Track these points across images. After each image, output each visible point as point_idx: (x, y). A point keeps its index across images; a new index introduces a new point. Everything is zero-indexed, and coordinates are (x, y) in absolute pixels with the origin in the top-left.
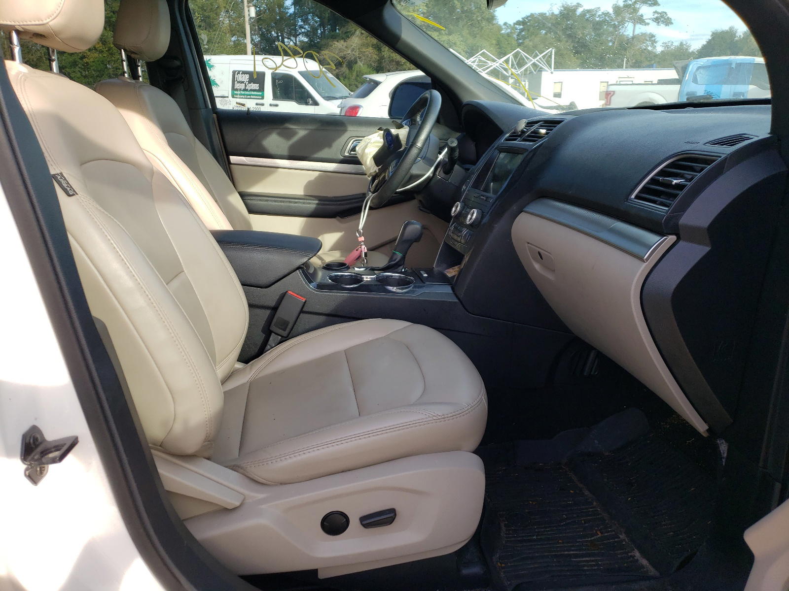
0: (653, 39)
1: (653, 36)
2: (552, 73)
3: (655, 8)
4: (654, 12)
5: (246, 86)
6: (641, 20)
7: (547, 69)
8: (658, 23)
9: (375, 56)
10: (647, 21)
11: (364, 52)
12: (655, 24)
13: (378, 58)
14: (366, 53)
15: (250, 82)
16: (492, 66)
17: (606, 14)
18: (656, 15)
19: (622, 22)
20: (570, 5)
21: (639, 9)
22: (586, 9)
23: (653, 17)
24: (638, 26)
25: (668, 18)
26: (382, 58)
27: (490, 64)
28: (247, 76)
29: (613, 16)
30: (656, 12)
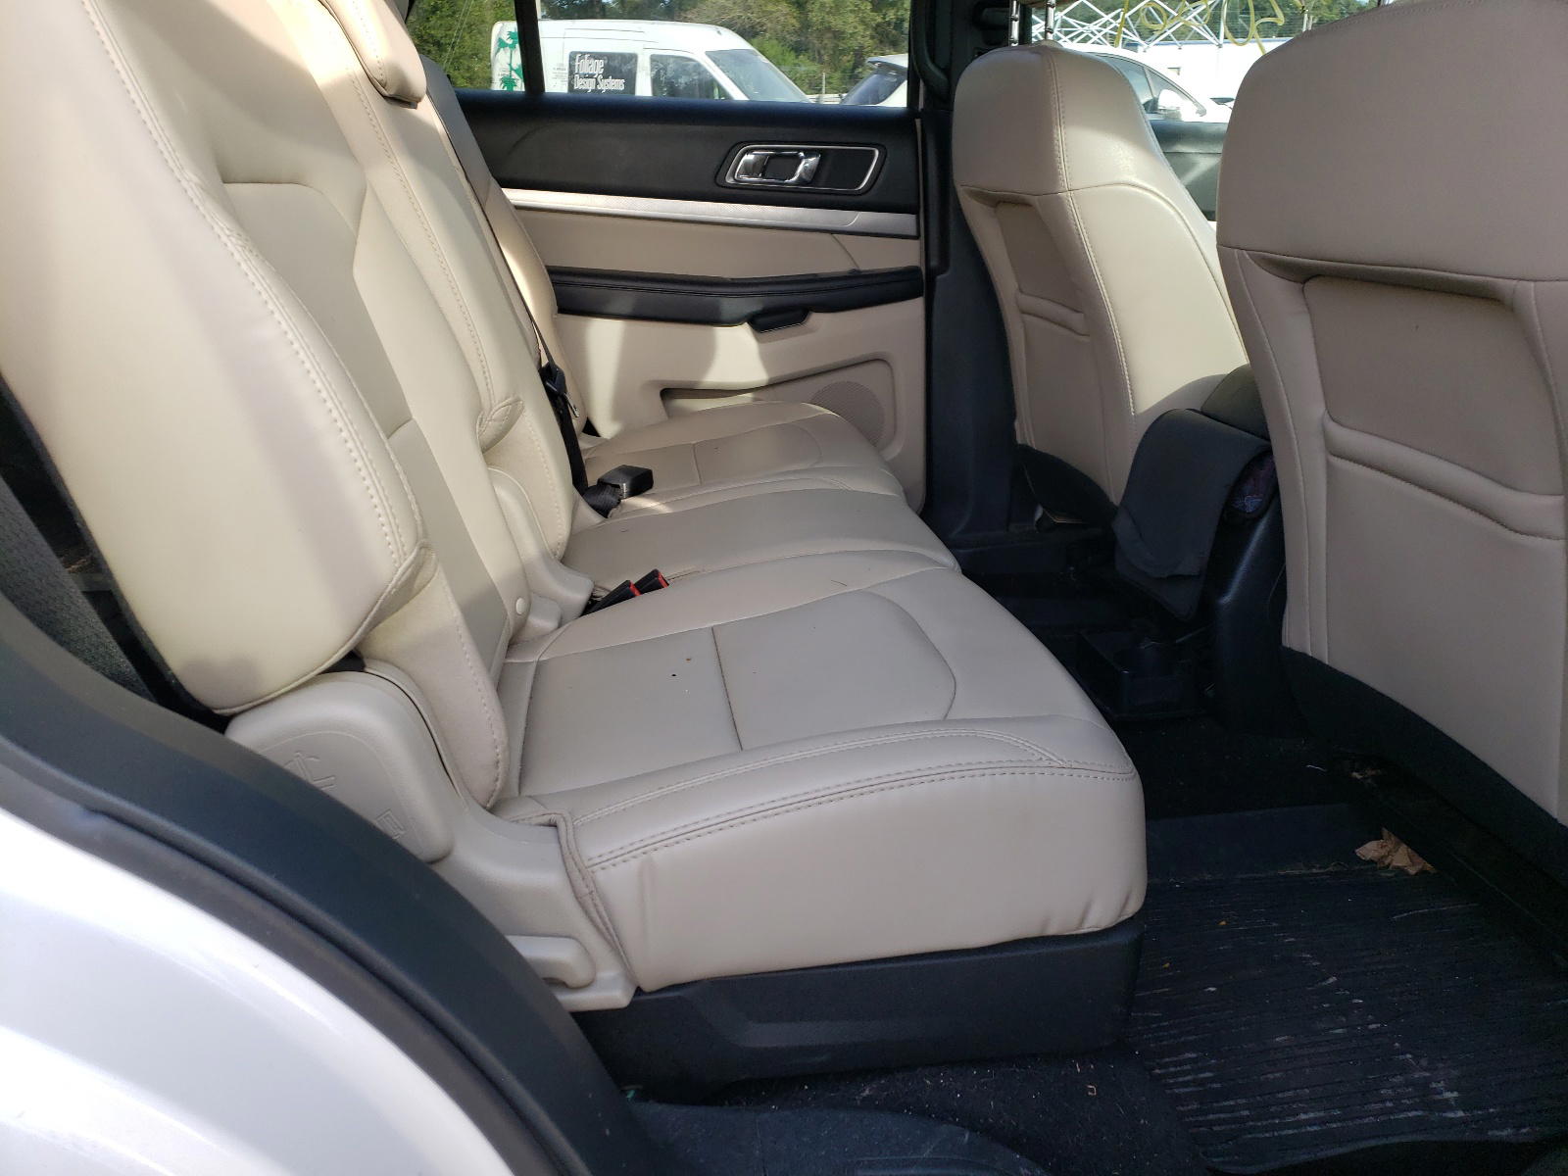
2: (1220, 46)
5: (597, 83)
7: (1211, 39)
9: (794, 21)
11: (771, 13)
13: (798, 25)
14: (775, 15)
15: (605, 77)
16: (1082, 33)
26: (806, 25)
27: (1080, 29)
28: (601, 63)
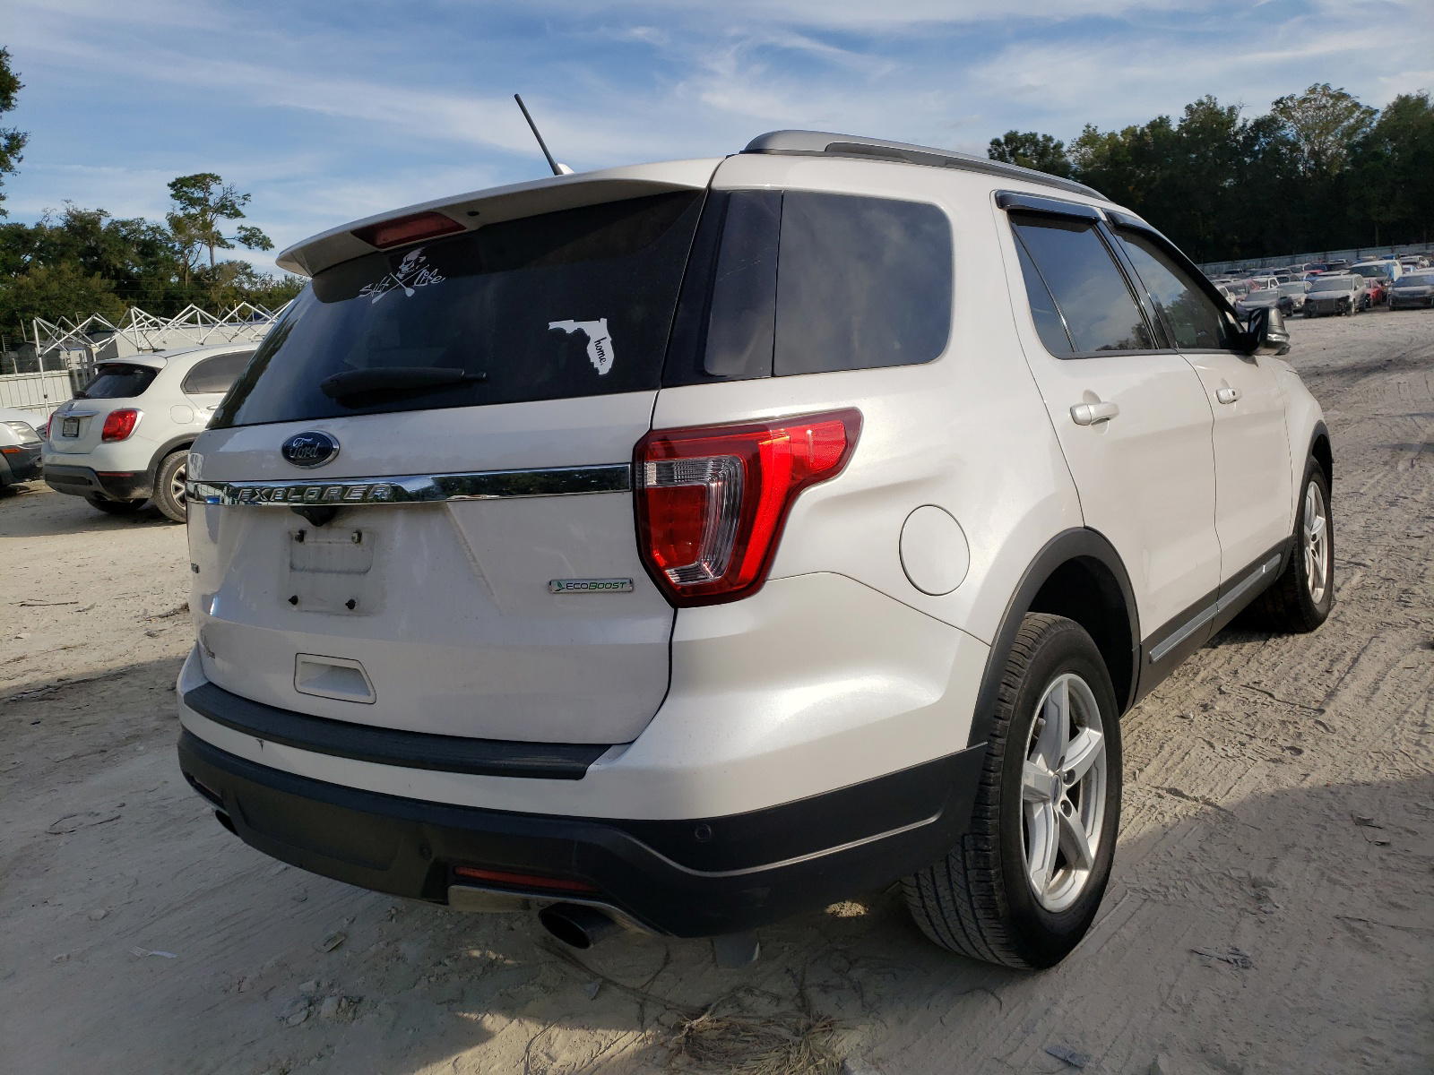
0: (249, 270)
1: (247, 266)
3: (238, 222)
4: (239, 228)
6: (217, 240)
8: (250, 244)
10: (230, 242)
12: (245, 246)
17: (155, 230)
18: (243, 233)
19: (188, 243)
20: (83, 212)
21: (212, 221)
22: (116, 220)
23: (239, 235)
24: (217, 249)
25: (264, 237)
29: (170, 232)
30: (241, 228)
